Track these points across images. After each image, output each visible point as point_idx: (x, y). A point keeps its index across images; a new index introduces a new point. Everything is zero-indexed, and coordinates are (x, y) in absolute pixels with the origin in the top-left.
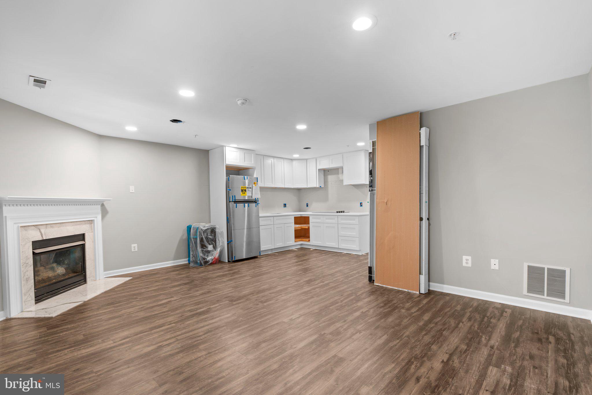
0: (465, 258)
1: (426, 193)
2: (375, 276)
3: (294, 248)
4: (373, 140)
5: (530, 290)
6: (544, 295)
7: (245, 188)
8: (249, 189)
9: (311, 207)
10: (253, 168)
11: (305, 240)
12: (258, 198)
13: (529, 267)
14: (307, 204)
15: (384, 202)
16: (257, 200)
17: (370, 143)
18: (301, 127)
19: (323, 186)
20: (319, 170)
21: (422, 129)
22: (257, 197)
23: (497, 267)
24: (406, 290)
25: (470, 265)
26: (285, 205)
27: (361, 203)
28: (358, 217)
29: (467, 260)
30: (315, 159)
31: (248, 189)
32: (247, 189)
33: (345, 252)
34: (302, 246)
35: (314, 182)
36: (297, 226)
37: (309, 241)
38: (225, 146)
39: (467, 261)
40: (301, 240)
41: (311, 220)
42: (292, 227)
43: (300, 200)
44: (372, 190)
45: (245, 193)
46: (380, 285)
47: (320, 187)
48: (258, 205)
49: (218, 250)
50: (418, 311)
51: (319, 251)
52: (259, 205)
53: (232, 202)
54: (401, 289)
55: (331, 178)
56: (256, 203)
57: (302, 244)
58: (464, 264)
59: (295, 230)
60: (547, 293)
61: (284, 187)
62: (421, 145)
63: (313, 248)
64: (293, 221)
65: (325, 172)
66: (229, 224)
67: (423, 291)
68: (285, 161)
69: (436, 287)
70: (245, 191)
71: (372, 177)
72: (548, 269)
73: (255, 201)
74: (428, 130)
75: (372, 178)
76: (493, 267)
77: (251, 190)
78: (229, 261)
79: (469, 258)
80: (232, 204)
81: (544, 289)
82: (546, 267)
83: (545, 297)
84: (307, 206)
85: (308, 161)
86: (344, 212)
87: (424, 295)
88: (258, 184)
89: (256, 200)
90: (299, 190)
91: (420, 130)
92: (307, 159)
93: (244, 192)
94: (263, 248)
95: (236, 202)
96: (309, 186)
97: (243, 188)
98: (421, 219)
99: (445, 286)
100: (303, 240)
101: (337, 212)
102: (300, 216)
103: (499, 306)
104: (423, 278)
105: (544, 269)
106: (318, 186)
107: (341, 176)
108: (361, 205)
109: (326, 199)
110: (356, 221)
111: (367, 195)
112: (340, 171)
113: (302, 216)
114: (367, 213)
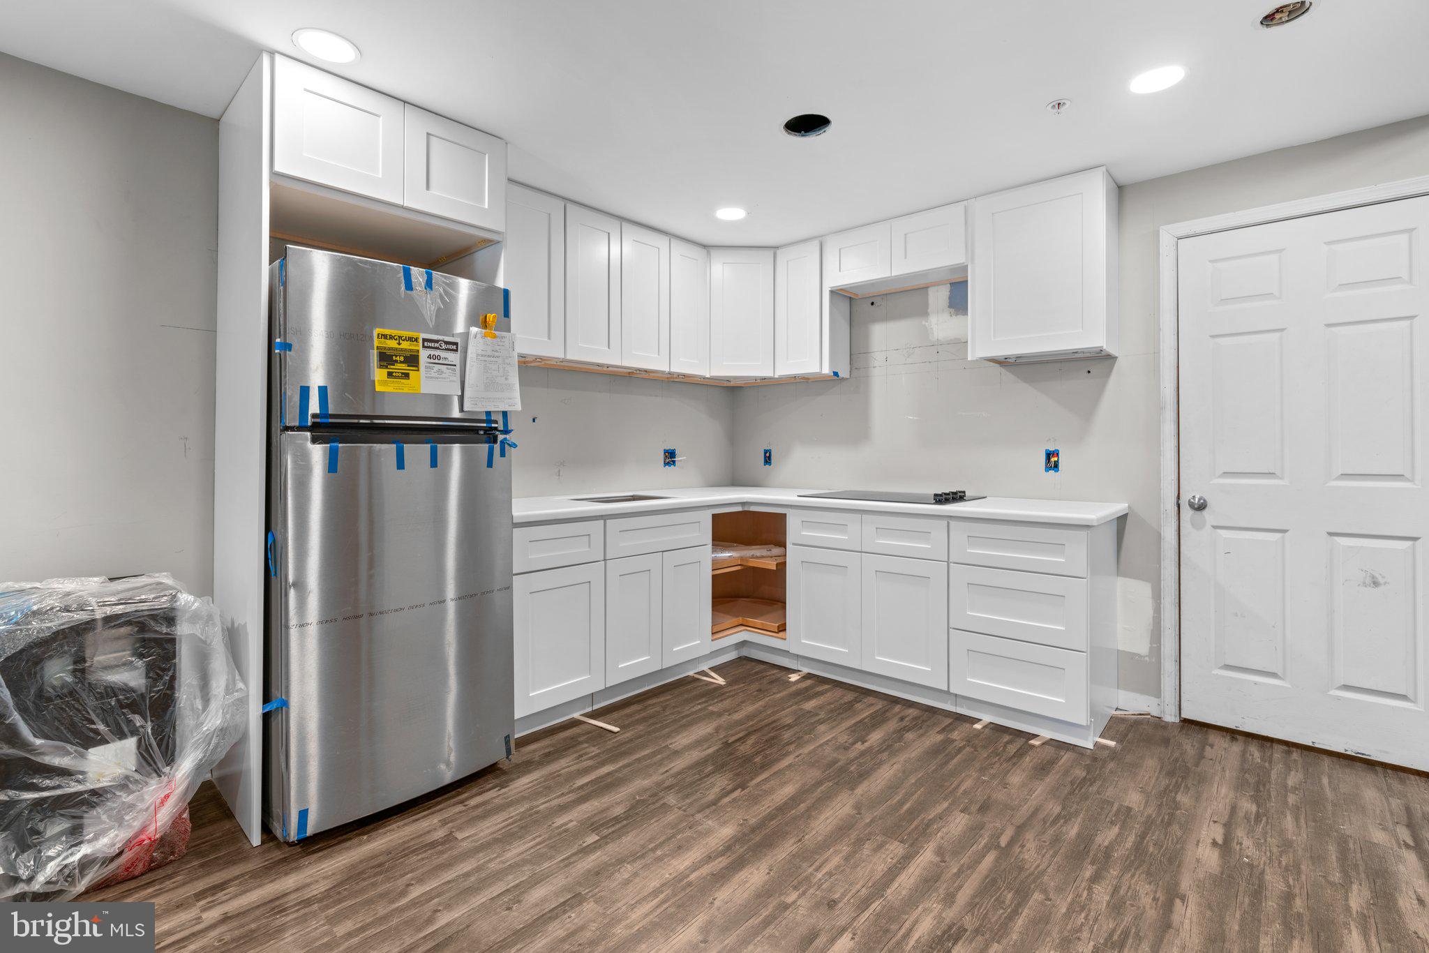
7: (405, 345)
8: (443, 354)
9: (787, 466)
10: (489, 243)
12: (505, 414)
14: (766, 452)
16: (500, 426)
19: (843, 372)
20: (833, 292)
22: (497, 406)
26: (670, 457)
27: (1049, 455)
28: (1083, 535)
30: (816, 243)
31: (437, 353)
32: (424, 355)
34: (745, 652)
35: (810, 350)
36: (726, 555)
37: (782, 628)
38: (271, 51)
41: (795, 530)
42: (701, 564)
43: (734, 438)
45: (406, 376)
47: (836, 374)
48: (503, 454)
53: (301, 428)
55: (885, 336)
56: (495, 441)
57: (744, 643)
61: (667, 370)
63: (800, 669)
64: (705, 532)
65: (857, 305)
68: (679, 249)
70: (413, 360)
77: (453, 358)
84: (768, 459)
85: (779, 252)
86: (963, 497)
88: (509, 331)
89: (489, 421)
92: (775, 248)
93: (398, 366)
96: (785, 369)
97: (392, 344)
101: (939, 499)
102: (739, 509)
106: (826, 370)
107: (941, 325)
108: (1052, 461)
109: (858, 432)
110: (1075, 555)
111: (1087, 410)
112: (939, 296)
113: (753, 509)
114: (1119, 508)
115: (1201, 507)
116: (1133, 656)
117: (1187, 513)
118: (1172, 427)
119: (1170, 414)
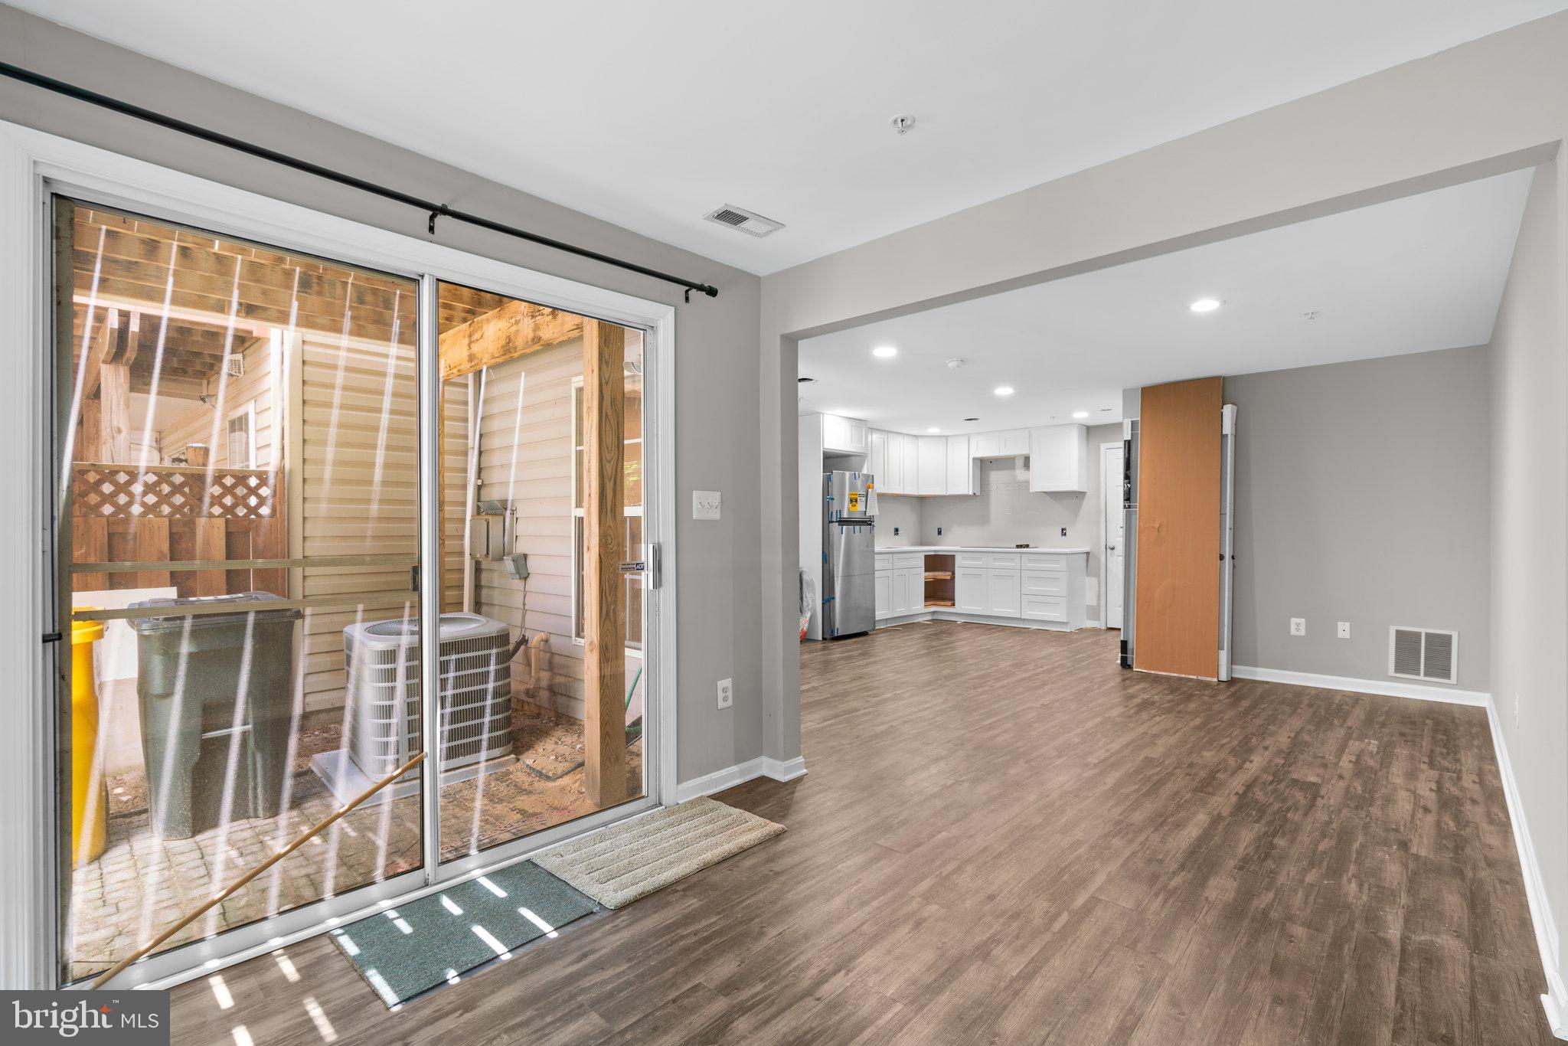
0: (1294, 621)
1: (1230, 515)
2: (1133, 657)
3: (920, 620)
4: (1133, 419)
5: (1399, 668)
6: (1419, 674)
7: (855, 497)
8: (862, 498)
9: (947, 536)
10: (862, 457)
11: (942, 603)
12: (874, 516)
13: (1398, 632)
14: (938, 529)
15: (1154, 527)
16: (873, 520)
17: (1128, 424)
18: (1004, 391)
19: (978, 493)
20: (974, 459)
21: (1225, 406)
22: (871, 514)
23: (1347, 635)
24: (1195, 677)
25: (1302, 633)
26: (896, 531)
27: (1063, 530)
28: (1065, 557)
29: (1298, 624)
30: (967, 438)
32: (859, 498)
33: (1035, 627)
34: (935, 617)
35: (963, 483)
36: (931, 574)
37: (953, 605)
38: (823, 414)
39: (1298, 626)
40: (933, 603)
41: (959, 562)
42: (919, 577)
43: (922, 522)
44: (1129, 507)
45: (856, 505)
46: (1145, 671)
47: (975, 494)
48: (873, 529)
49: (808, 615)
50: (1228, 698)
51: (974, 625)
52: (875, 528)
53: (836, 522)
54: (1184, 676)
55: (996, 477)
56: (871, 525)
57: (934, 613)
58: (1293, 632)
59: (925, 582)
60: (1425, 671)
61: (902, 493)
62: (1224, 433)
63: (960, 620)
64: (922, 563)
65: (984, 465)
66: (826, 566)
67: (1223, 677)
69: (1243, 672)
70: (856, 501)
71: (1129, 483)
72: (1428, 635)
73: (868, 522)
74: (1235, 408)
75: (1129, 485)
76: (1341, 635)
77: (864, 499)
78: (824, 639)
79: (1302, 621)
80: (835, 527)
81: (1419, 665)
82: (1423, 631)
83: (1422, 677)
84: (940, 533)
85: (951, 440)
86: (1027, 546)
87: (1225, 684)
88: (874, 488)
89: (870, 518)
90: (922, 500)
91: (1222, 408)
92: (947, 437)
93: (854, 503)
94: (880, 614)
95: (843, 522)
96: (951, 492)
97: (853, 496)
98: (1222, 557)
99: (1259, 670)
100: (938, 603)
101: (1018, 547)
102: (933, 553)
103: (1352, 694)
104: (1224, 656)
105: (1419, 634)
106: (971, 493)
107: (1020, 474)
108: (1064, 532)
109: (984, 519)
110: (1062, 564)
111: (1076, 513)
112: (1020, 463)
113: (939, 553)
114: (1087, 549)
115: (1113, 549)
116: (1091, 606)
117: (1109, 551)
118: (1104, 519)
119: (1103, 514)
